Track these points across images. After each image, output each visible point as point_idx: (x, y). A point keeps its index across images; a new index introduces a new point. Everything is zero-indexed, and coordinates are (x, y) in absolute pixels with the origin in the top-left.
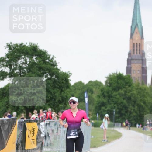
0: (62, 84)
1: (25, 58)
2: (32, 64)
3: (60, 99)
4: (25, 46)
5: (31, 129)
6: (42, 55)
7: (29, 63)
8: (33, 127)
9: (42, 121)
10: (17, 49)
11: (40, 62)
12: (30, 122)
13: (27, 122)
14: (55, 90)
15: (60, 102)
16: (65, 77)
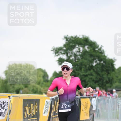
0: (109, 68)
1: (79, 48)
2: (85, 52)
3: (107, 80)
4: (78, 38)
5: (84, 104)
6: (92, 45)
7: (82, 52)
8: (87, 102)
9: (94, 98)
10: (73, 41)
11: (91, 50)
12: (84, 98)
13: (82, 98)
14: (103, 73)
15: (107, 82)
16: (111, 63)
